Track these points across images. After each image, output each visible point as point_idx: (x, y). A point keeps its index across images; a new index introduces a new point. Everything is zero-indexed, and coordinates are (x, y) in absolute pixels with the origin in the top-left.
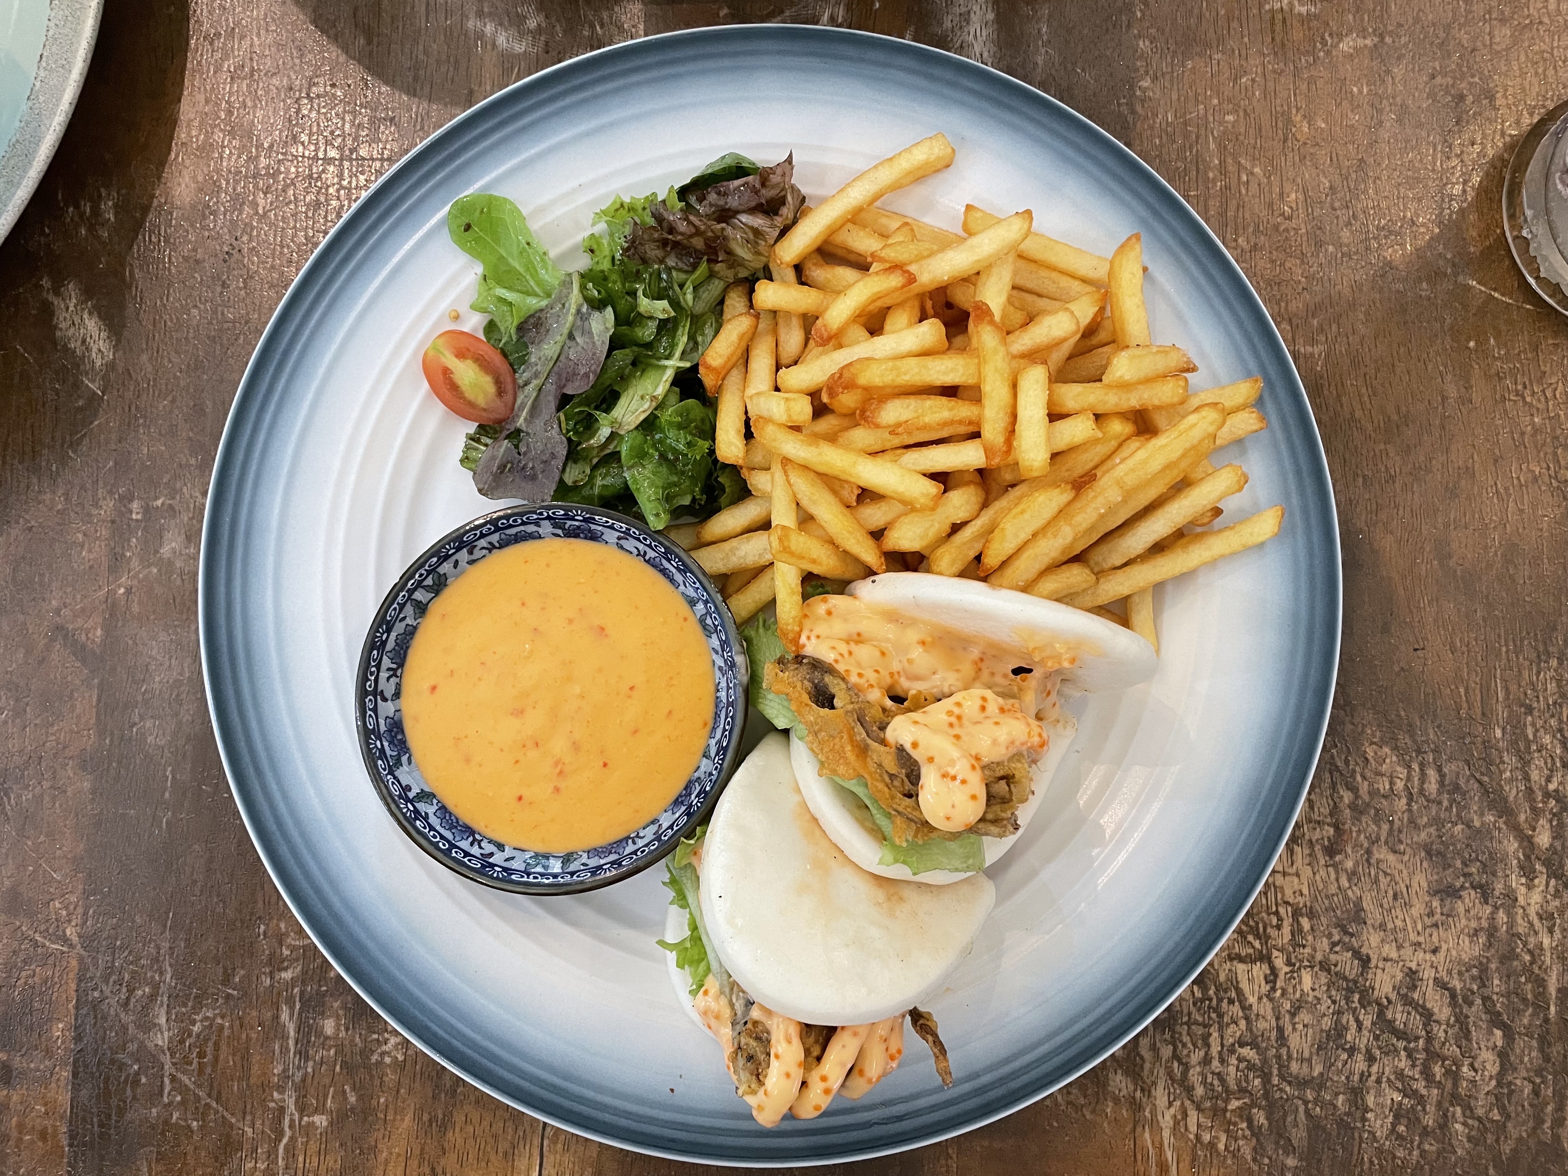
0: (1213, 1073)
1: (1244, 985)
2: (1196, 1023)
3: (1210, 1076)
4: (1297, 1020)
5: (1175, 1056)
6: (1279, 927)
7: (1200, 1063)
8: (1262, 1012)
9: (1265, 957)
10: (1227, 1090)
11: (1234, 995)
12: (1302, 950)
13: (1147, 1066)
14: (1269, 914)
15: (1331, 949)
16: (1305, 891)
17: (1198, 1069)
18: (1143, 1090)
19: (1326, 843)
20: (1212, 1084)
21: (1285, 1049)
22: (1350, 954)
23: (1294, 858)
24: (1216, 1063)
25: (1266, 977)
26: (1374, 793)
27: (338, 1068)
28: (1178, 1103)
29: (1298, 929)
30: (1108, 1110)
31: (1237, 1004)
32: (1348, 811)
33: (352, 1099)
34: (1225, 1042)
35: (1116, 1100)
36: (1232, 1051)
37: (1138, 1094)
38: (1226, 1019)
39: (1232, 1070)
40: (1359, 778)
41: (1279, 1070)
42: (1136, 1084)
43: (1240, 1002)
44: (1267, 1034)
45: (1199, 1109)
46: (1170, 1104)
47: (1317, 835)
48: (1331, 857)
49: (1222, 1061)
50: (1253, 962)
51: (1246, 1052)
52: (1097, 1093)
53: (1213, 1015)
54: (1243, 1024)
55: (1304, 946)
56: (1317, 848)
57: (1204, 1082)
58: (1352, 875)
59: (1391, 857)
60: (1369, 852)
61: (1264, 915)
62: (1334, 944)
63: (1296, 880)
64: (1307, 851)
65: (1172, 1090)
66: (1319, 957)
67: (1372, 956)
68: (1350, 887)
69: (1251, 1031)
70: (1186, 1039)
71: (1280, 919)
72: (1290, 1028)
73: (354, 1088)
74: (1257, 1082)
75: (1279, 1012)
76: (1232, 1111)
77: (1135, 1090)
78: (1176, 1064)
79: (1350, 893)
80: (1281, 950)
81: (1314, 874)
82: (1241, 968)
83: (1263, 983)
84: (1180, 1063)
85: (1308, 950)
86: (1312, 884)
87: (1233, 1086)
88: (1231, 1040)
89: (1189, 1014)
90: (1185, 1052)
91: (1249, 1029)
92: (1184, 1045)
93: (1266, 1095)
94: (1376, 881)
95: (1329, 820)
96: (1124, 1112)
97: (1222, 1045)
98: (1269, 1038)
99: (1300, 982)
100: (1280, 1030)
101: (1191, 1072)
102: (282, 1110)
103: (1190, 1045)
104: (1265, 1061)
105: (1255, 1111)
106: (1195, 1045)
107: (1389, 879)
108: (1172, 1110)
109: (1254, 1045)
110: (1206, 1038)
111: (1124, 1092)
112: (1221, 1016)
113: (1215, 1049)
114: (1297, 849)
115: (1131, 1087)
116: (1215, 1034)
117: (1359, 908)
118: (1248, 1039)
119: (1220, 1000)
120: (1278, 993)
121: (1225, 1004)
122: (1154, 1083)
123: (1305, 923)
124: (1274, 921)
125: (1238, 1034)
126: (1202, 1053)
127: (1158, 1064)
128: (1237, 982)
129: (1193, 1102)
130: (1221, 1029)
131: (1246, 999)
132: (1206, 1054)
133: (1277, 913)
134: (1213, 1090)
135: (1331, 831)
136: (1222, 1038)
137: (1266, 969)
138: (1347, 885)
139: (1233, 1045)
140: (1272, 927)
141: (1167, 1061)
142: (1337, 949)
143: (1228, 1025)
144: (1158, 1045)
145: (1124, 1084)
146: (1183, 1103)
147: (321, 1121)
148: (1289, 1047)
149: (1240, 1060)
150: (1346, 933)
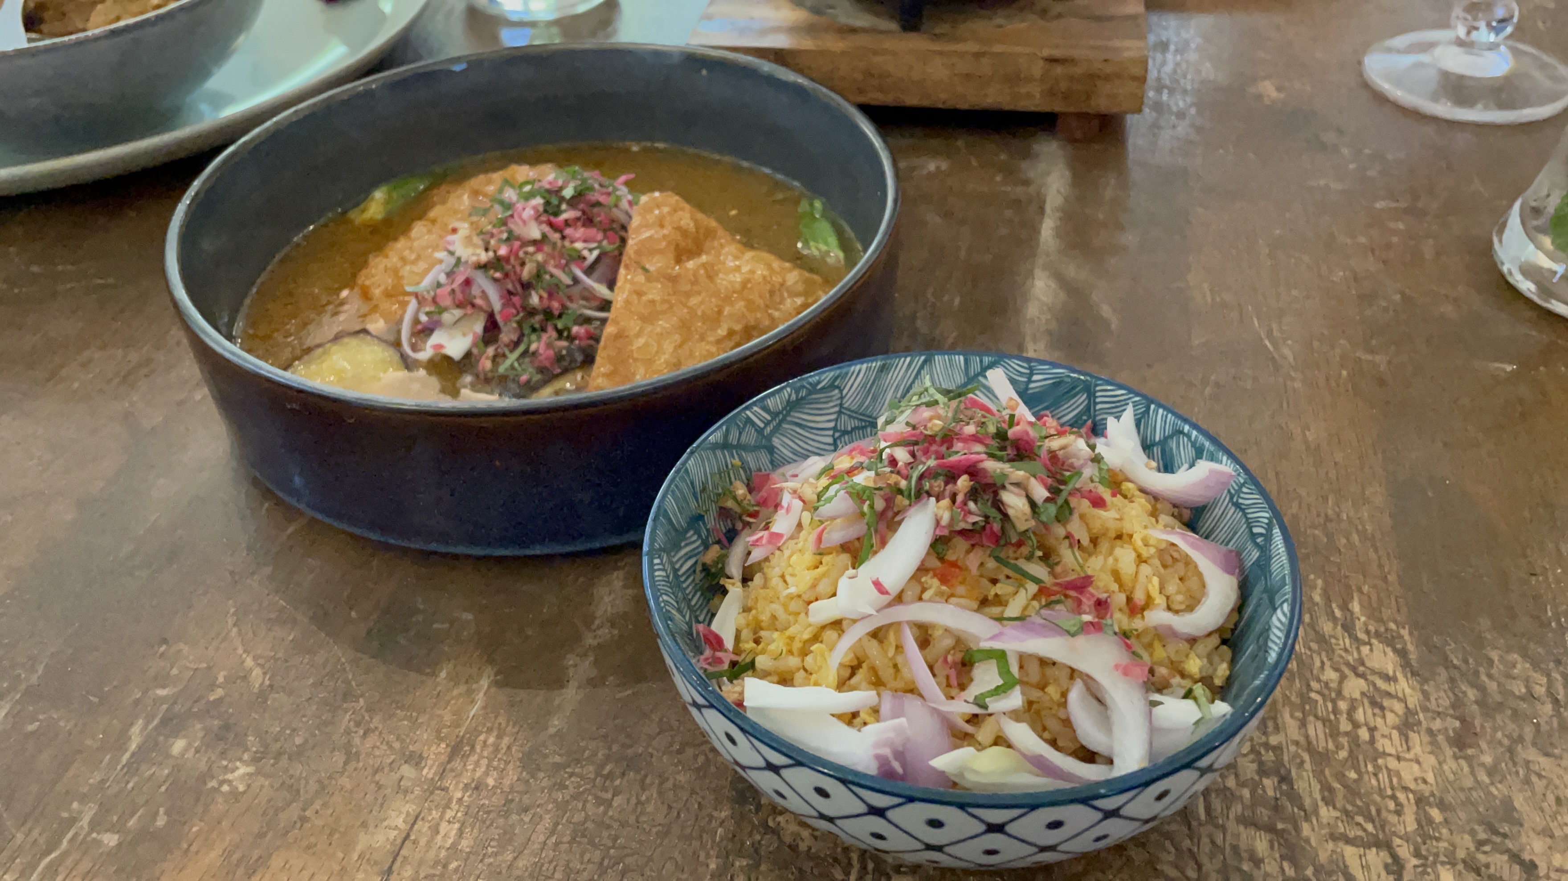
12: (1435, 843)
15: (1477, 849)
62: (1480, 844)
66: (1461, 854)
68: (1492, 784)
71: (1398, 804)
79: (1493, 790)
85: (1443, 845)
138: (1487, 780)
142: (1487, 848)
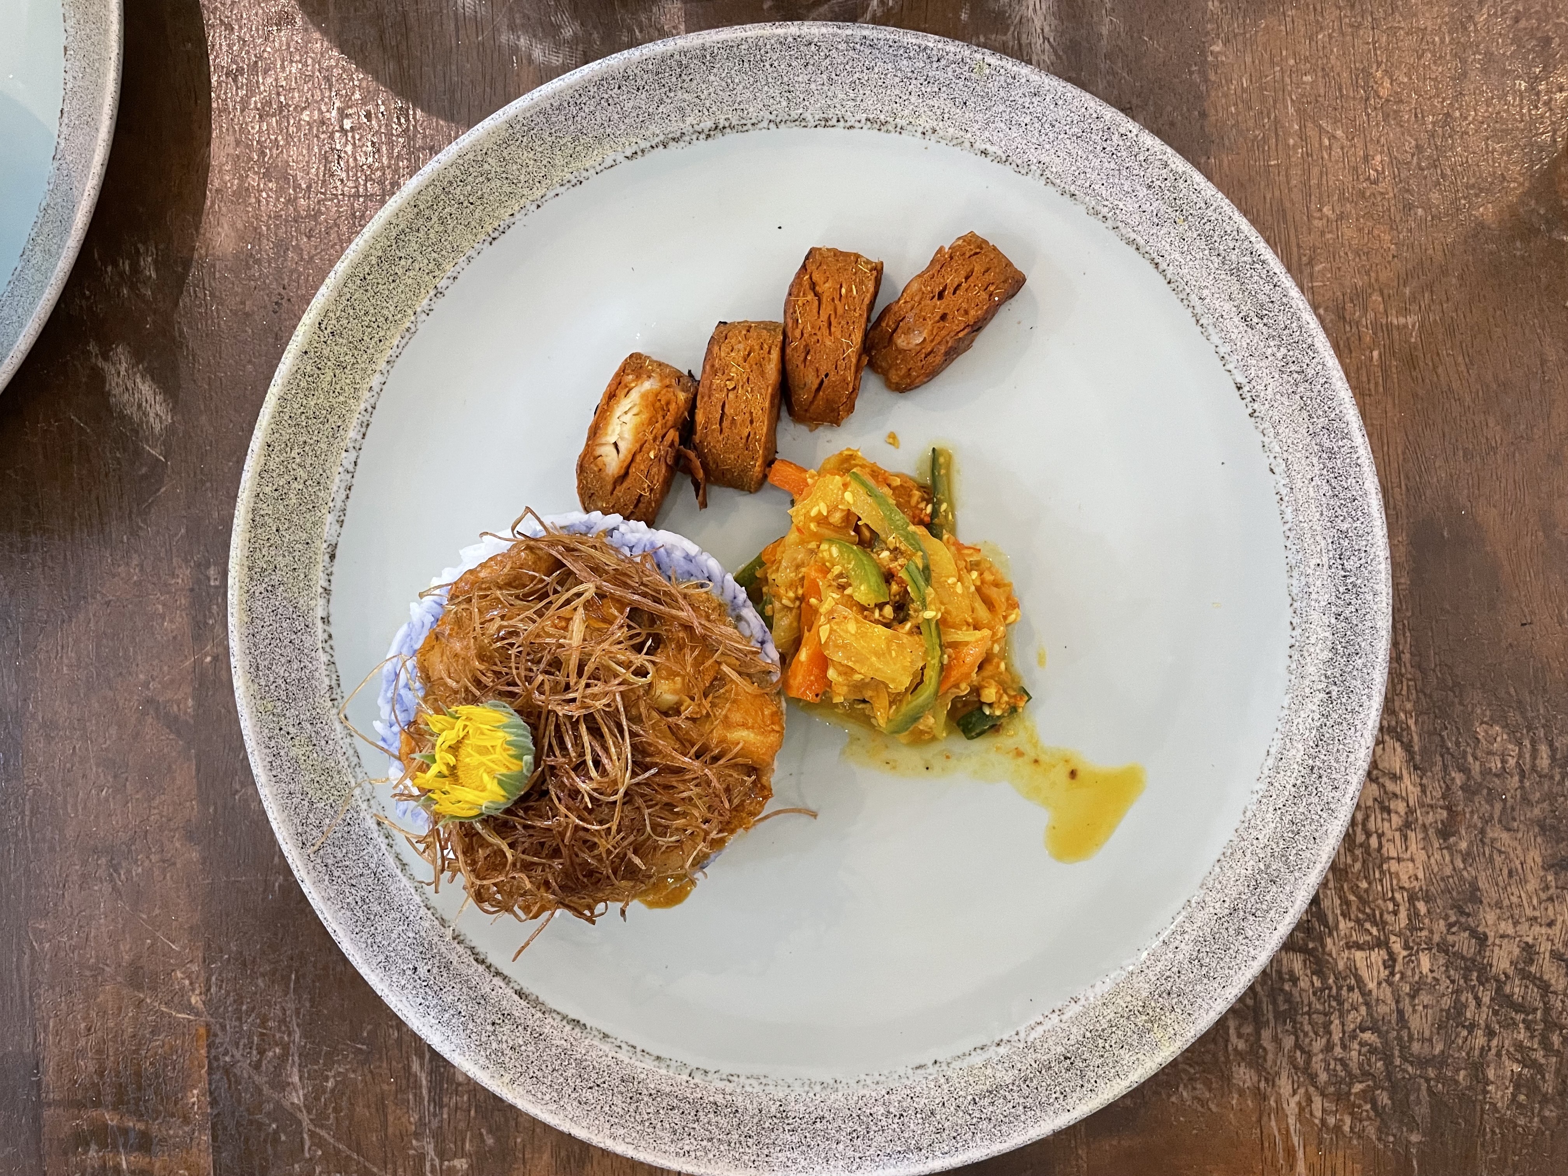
0: (1336, 1059)
1: (1364, 973)
2: (1318, 1012)
3: (1332, 1063)
4: (1417, 1001)
5: (1297, 1046)
6: (1395, 913)
7: (1322, 1051)
8: (1381, 997)
9: (1382, 943)
10: (1350, 1074)
11: (1353, 982)
13: (1270, 1057)
14: (1385, 901)
16: (1421, 875)
17: (1321, 1056)
18: (1266, 1080)
19: (1440, 826)
20: (1335, 1070)
21: (1406, 1031)
22: (1467, 934)
23: (1408, 843)
24: (1338, 1050)
25: (1384, 962)
26: (1486, 772)
27: (473, 1113)
28: (1302, 1091)
29: (1414, 914)
30: (1234, 1102)
31: (1356, 990)
32: (1460, 792)
33: (490, 1141)
34: (1346, 1028)
35: (1241, 1093)
36: (1354, 1037)
37: (1262, 1085)
38: (1347, 1006)
39: (1354, 1054)
40: (1470, 759)
41: (1400, 1051)
42: (1260, 1076)
43: (1359, 988)
44: (1387, 1018)
45: (1323, 1095)
46: (1295, 1092)
47: (1430, 818)
48: (1445, 840)
49: (1344, 1047)
50: (1372, 949)
51: (1367, 1036)
52: (1222, 1087)
53: (1334, 1004)
54: (1363, 1010)
55: (1421, 929)
56: (1431, 831)
57: (1327, 1069)
58: (1467, 856)
59: (1505, 836)
60: (1483, 832)
61: (1380, 902)
63: (1410, 865)
64: (1420, 836)
65: (1296, 1078)
67: (1489, 934)
69: (1372, 1017)
70: (1307, 1028)
72: (1411, 1010)
73: (490, 1131)
74: (1380, 1064)
75: (1399, 996)
76: (1356, 1094)
77: (1259, 1081)
78: (1298, 1053)
80: (1399, 935)
81: (1429, 857)
82: (1359, 955)
83: (1382, 969)
84: (1303, 1051)
86: (1427, 867)
87: (1356, 1071)
88: (1352, 1026)
89: (1310, 1005)
90: (1307, 1040)
91: (1370, 1014)
92: (1306, 1034)
93: (1389, 1076)
94: (1491, 859)
95: (1441, 803)
96: (1249, 1102)
97: (1344, 1032)
98: (1390, 1022)
99: (1419, 964)
100: (1401, 1013)
101: (1314, 1059)
102: (422, 1157)
103: (1311, 1034)
104: (1386, 1043)
105: (1379, 1092)
106: (1316, 1034)
107: (1503, 857)
108: (1297, 1098)
109: (1375, 1029)
110: (1327, 1026)
111: (1248, 1084)
112: (1341, 1003)
113: (1336, 1037)
114: (1411, 835)
115: (1255, 1079)
116: (1337, 1022)
117: (1475, 887)
118: (1369, 1024)
119: (1340, 988)
120: (1398, 976)
121: (1344, 992)
122: (1278, 1074)
123: (1422, 907)
124: (1391, 907)
125: (1359, 1020)
126: (1324, 1041)
127: (1280, 1054)
128: (1356, 969)
129: (1317, 1088)
130: (1341, 1016)
131: (1365, 985)
132: (1328, 1041)
133: (1393, 899)
134: (1336, 1076)
135: (1445, 814)
136: (1343, 1025)
137: (1383, 953)
139: (1354, 1030)
140: (1389, 913)
141: (1289, 1051)
143: (1349, 1011)
144: (1280, 1036)
145: (1248, 1076)
146: (1307, 1090)
147: (461, 1164)
148: (1409, 1029)
149: (1361, 1044)
150: (1462, 913)
